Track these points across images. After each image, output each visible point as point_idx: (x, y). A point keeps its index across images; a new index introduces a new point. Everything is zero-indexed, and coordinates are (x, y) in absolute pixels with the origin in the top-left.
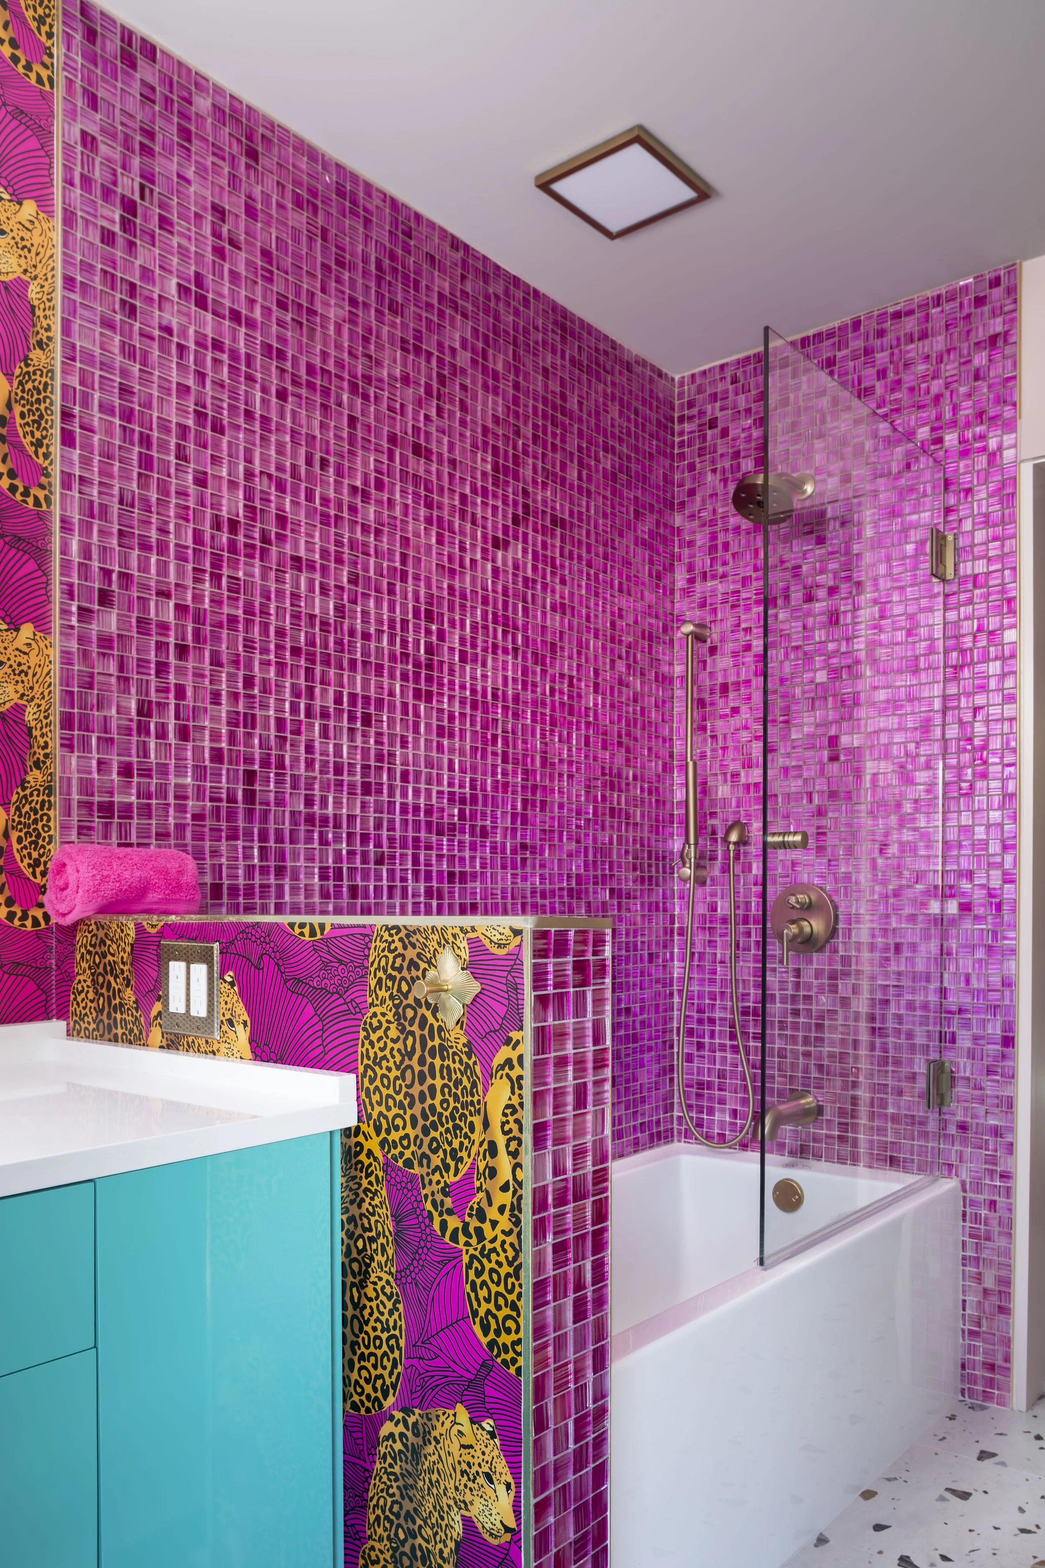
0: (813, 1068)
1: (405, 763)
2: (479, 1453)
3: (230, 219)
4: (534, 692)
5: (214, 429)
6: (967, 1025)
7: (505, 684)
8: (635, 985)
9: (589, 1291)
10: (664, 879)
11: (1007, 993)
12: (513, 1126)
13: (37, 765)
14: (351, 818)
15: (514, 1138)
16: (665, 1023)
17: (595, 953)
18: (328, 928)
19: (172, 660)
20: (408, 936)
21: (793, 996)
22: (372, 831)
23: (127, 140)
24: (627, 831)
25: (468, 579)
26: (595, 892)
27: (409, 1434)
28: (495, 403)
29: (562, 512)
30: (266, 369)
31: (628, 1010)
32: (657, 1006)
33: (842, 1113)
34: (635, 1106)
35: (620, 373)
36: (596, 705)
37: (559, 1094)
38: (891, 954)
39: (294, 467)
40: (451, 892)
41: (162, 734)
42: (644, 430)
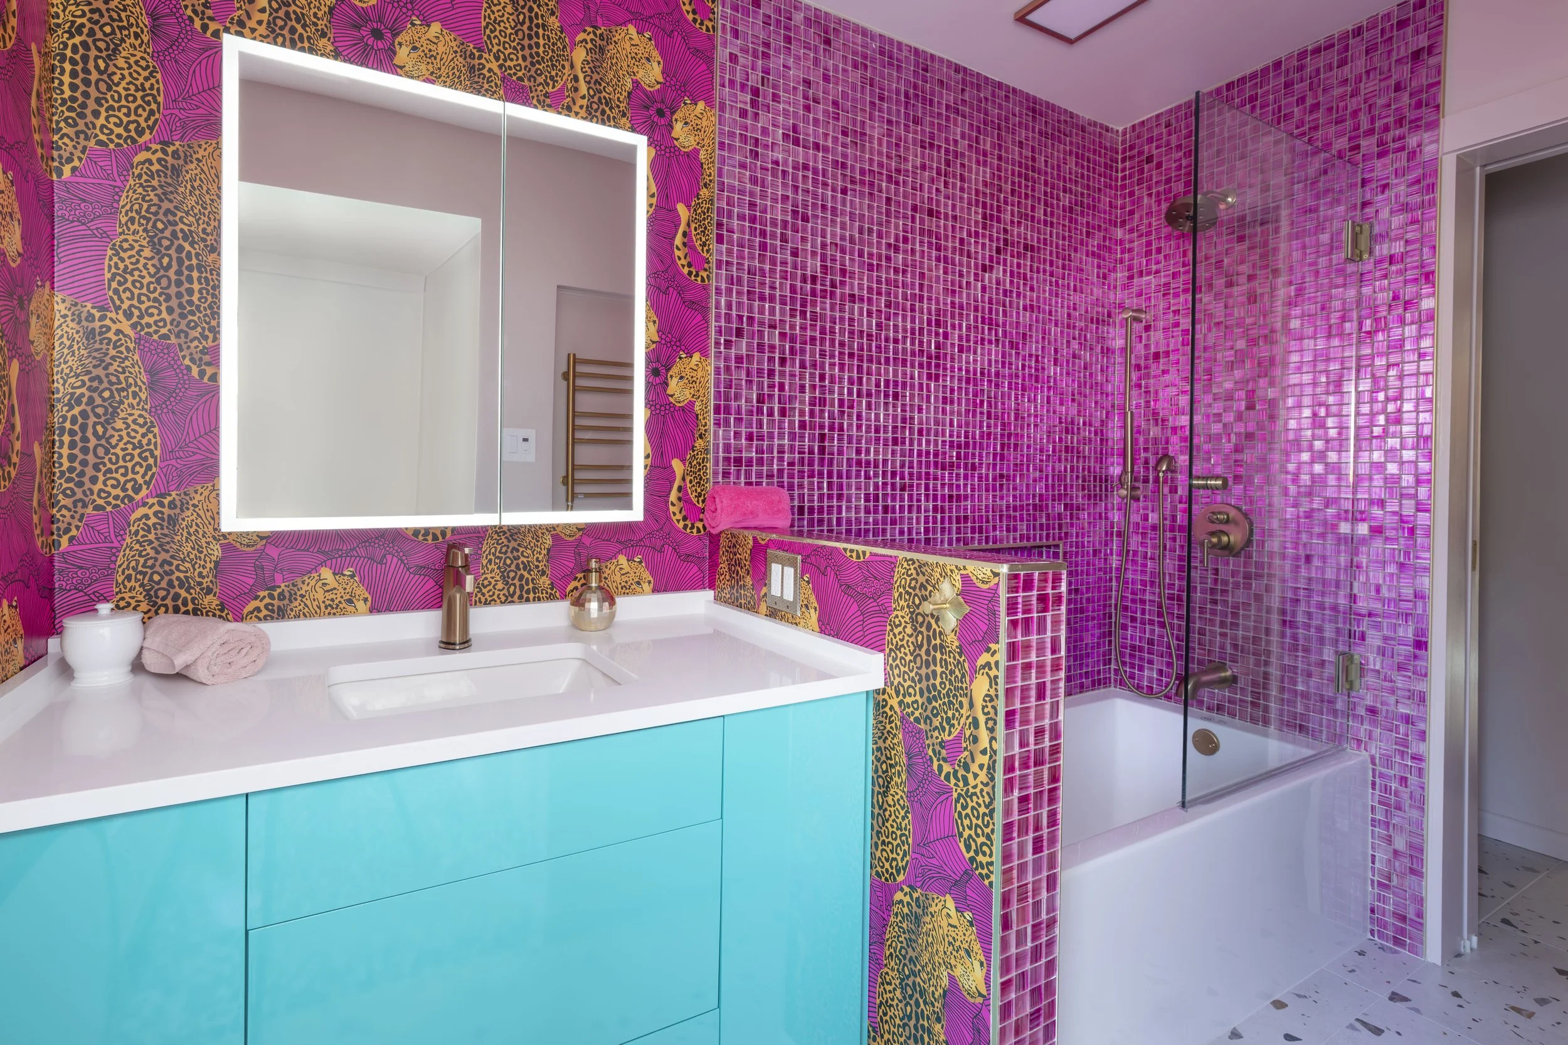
0: (1228, 647)
1: (920, 423)
2: (961, 933)
3: (813, 86)
4: (1010, 368)
5: (803, 220)
6: (1378, 627)
7: (990, 365)
8: (1082, 571)
9: (1045, 832)
10: (1106, 496)
11: (1420, 604)
12: (990, 709)
13: (701, 436)
14: (885, 461)
15: (991, 719)
16: (1105, 600)
17: (1054, 588)
18: (868, 555)
19: (777, 367)
20: (920, 567)
21: (1211, 589)
22: (898, 469)
23: (755, 51)
24: (1078, 462)
25: (965, 296)
26: (1053, 507)
27: (913, 904)
28: (985, 172)
29: (1032, 240)
30: (834, 177)
31: (1077, 591)
32: (1099, 588)
33: (1255, 684)
34: (1081, 659)
35: (1077, 134)
36: (1055, 373)
37: (1025, 690)
38: (1302, 563)
39: (851, 237)
40: (950, 509)
41: (771, 413)
42: (1094, 173)
